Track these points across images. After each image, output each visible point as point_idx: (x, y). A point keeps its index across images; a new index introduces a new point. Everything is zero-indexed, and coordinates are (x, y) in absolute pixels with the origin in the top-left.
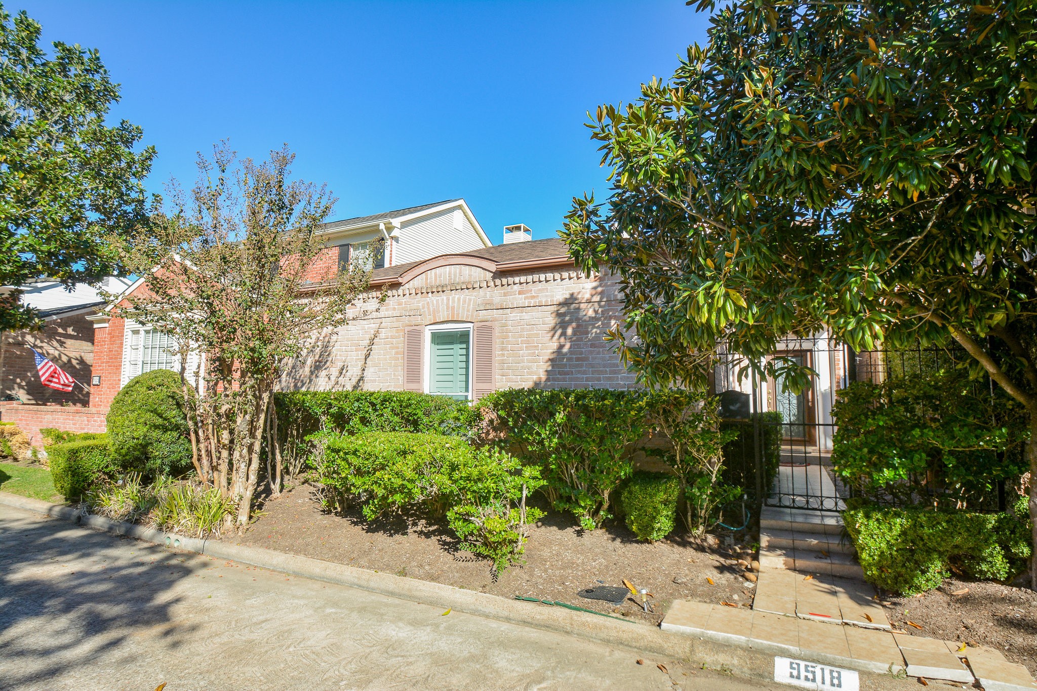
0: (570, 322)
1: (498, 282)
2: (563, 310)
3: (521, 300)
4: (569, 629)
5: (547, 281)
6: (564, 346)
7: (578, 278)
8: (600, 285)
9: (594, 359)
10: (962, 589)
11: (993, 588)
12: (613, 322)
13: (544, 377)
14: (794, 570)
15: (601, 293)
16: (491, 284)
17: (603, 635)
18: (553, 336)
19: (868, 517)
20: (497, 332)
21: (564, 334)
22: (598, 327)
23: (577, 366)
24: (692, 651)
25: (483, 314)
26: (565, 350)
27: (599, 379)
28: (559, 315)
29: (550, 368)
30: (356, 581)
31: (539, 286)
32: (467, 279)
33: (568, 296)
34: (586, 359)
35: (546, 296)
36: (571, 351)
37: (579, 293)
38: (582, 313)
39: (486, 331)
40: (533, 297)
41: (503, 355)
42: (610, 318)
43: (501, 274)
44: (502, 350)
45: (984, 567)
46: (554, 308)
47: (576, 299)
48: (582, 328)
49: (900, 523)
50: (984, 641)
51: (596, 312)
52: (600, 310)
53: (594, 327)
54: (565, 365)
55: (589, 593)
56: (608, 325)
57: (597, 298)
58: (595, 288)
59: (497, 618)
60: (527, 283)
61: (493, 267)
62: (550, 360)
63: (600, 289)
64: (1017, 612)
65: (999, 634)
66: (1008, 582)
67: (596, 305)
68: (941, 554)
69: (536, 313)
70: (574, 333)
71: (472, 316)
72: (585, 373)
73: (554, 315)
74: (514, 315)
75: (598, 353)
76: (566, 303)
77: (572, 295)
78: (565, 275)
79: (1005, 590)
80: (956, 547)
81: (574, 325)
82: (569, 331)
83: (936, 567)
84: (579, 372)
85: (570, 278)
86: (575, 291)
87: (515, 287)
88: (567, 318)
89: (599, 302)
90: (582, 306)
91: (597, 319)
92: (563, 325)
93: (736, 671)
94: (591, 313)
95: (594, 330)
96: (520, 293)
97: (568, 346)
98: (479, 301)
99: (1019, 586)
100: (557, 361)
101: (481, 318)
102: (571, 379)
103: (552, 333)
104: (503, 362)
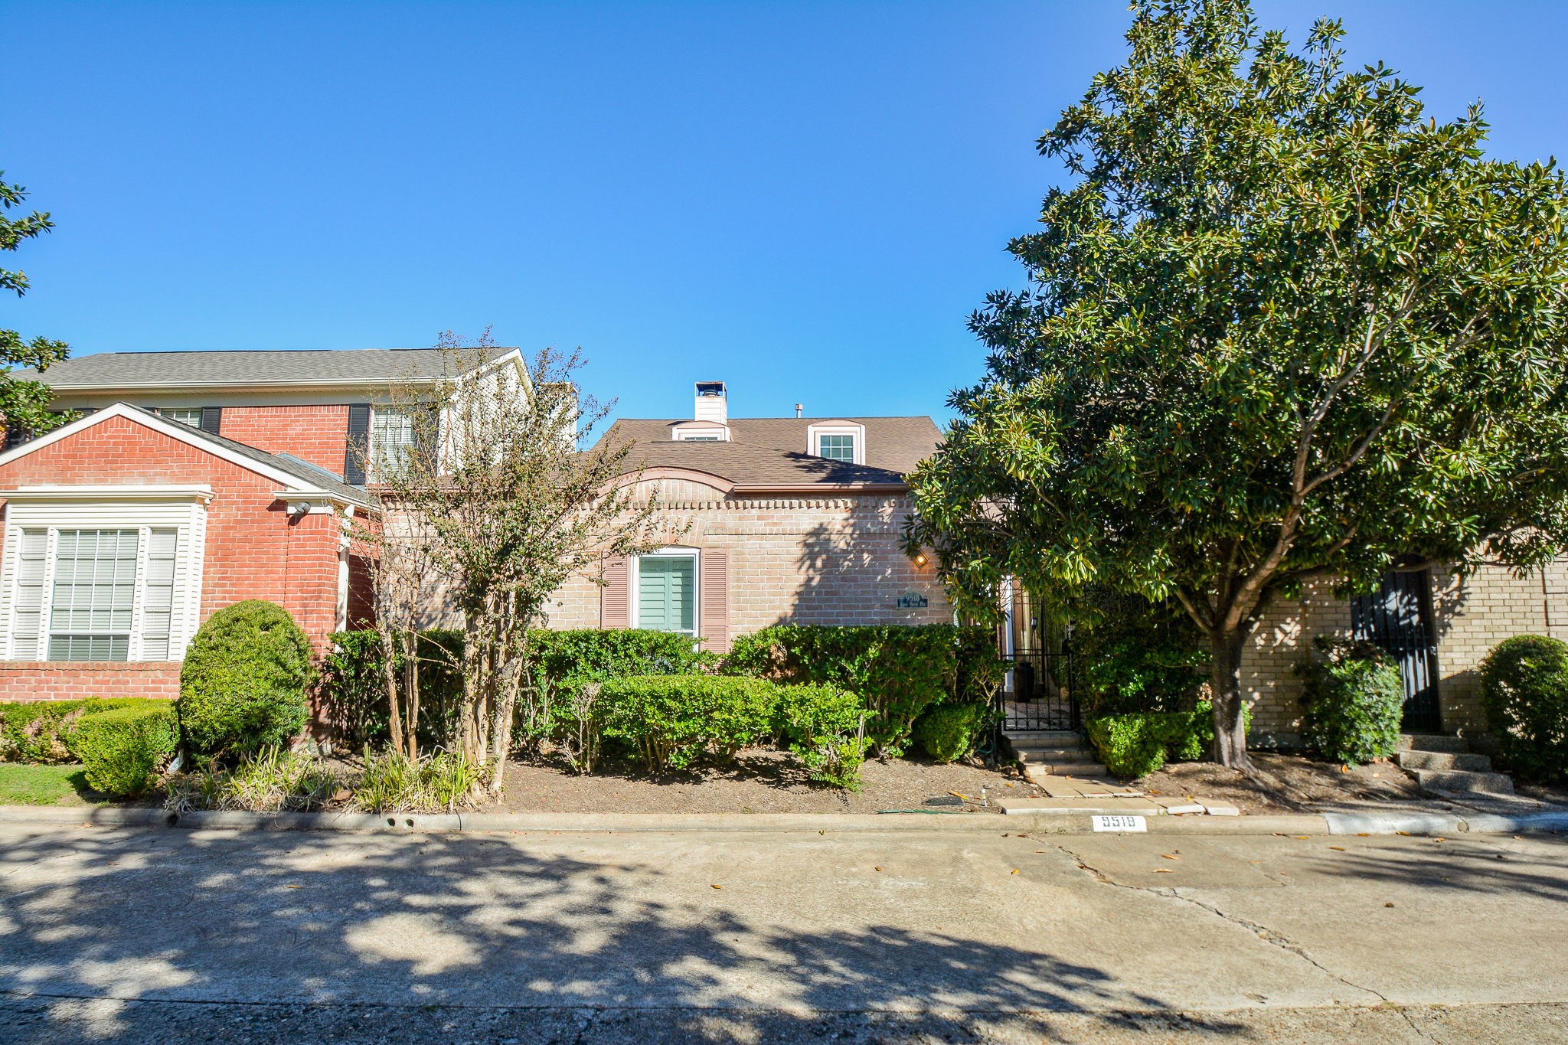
0: (819, 553)
1: (732, 503)
2: (811, 540)
3: (760, 526)
4: (936, 827)
5: (791, 508)
6: (813, 578)
7: (827, 508)
8: (852, 517)
9: (845, 593)
10: (1174, 768)
11: (1192, 766)
12: (865, 556)
13: (790, 612)
14: (1053, 774)
15: (853, 525)
16: (723, 505)
17: (966, 826)
18: (800, 567)
19: (1116, 720)
20: (730, 561)
21: (812, 566)
22: (850, 560)
23: (827, 600)
24: (1036, 823)
25: (712, 540)
26: (814, 583)
27: (851, 614)
28: (806, 545)
29: (797, 602)
30: (704, 824)
31: (782, 512)
32: (691, 497)
33: (817, 526)
34: (836, 593)
35: (791, 524)
36: (820, 585)
37: (829, 523)
38: (832, 545)
39: (719, 559)
40: (775, 524)
41: (739, 587)
42: (862, 551)
43: (735, 495)
44: (738, 581)
45: (1187, 751)
46: (801, 538)
47: (826, 530)
48: (833, 560)
49: (1139, 722)
50: (1197, 794)
51: (848, 544)
52: (852, 542)
53: (846, 560)
54: (813, 600)
55: (930, 802)
56: (861, 559)
57: (849, 530)
58: (847, 519)
59: (869, 830)
60: (768, 508)
61: (727, 487)
62: (797, 593)
63: (851, 521)
64: (1211, 777)
65: (1204, 790)
66: (1201, 760)
67: (848, 537)
68: (1162, 743)
69: (781, 541)
70: (824, 565)
71: (698, 541)
72: (835, 607)
73: (801, 545)
74: (752, 543)
75: (850, 587)
76: (816, 533)
77: (821, 525)
78: (813, 503)
79: (1199, 766)
80: (1171, 737)
81: (824, 556)
82: (819, 563)
83: (1161, 754)
84: (829, 607)
85: (818, 507)
86: (825, 521)
87: (753, 511)
88: (816, 549)
89: (851, 535)
90: (833, 537)
91: (850, 552)
92: (812, 556)
93: (1068, 830)
94: (842, 545)
95: (846, 563)
96: (759, 518)
97: (817, 578)
98: (708, 524)
99: (1206, 761)
100: (806, 596)
101: (710, 543)
102: (820, 615)
103: (799, 564)
104: (739, 595)
